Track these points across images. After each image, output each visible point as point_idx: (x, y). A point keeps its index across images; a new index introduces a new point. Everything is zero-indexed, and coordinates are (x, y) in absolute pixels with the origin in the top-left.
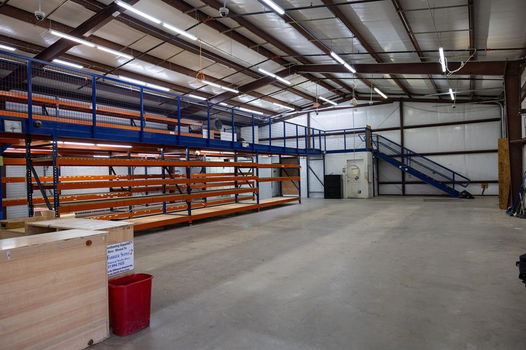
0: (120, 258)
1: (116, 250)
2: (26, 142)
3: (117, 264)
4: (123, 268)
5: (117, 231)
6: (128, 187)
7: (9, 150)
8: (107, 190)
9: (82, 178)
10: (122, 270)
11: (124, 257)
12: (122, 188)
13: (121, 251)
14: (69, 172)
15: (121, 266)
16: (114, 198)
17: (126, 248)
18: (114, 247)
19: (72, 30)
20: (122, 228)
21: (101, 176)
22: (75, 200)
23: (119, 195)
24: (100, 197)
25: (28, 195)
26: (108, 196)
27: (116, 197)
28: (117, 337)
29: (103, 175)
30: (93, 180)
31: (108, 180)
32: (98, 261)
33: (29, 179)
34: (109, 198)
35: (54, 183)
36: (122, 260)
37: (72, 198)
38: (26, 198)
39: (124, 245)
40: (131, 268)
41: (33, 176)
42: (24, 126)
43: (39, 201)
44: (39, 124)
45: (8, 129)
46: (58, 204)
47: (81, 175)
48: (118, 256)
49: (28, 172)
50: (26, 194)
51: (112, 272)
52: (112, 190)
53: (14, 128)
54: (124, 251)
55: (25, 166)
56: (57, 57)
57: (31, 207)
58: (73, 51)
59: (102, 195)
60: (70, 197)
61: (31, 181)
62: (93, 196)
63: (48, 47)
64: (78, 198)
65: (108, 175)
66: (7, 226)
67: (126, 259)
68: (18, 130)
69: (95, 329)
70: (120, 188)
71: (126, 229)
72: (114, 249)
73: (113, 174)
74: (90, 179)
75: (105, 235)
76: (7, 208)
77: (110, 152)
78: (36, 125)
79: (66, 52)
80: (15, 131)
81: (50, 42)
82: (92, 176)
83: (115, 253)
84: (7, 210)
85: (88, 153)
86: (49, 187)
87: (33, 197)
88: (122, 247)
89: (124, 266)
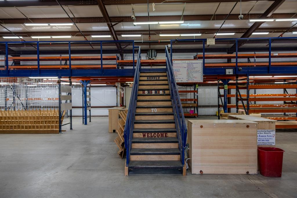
0: (267, 137)
1: (264, 133)
2: (236, 78)
3: (265, 140)
4: (268, 143)
5: (265, 123)
6: (296, 101)
7: (231, 82)
8: (282, 102)
9: (265, 95)
10: (267, 144)
11: (269, 138)
12: (292, 101)
13: (268, 134)
14: (261, 92)
15: (267, 142)
16: (285, 107)
17: (270, 133)
18: (263, 131)
19: (261, 15)
20: (268, 122)
21: (277, 94)
22: (261, 107)
23: (289, 106)
24: (276, 106)
25: (237, 103)
26: (281, 106)
27: (287, 107)
28: (261, 175)
29: (278, 94)
30: (272, 96)
31: (283, 97)
32: (252, 136)
33: (237, 96)
34: (282, 107)
35: (247, 98)
36: (268, 139)
37: (260, 106)
38: (235, 105)
39: (269, 131)
40: (273, 144)
41: (238, 94)
42: (234, 71)
43: (240, 106)
44: (240, 69)
45: (227, 73)
46: (249, 108)
47: (265, 94)
48: (266, 136)
49: (237, 92)
50: (236, 103)
51: (262, 144)
52: (285, 103)
53: (229, 73)
54: (269, 135)
55: (235, 89)
56: (254, 31)
57: (238, 108)
58: (262, 26)
59: (277, 105)
60: (258, 105)
61: (238, 97)
62: (272, 106)
63: (250, 27)
64: (263, 106)
65: (283, 93)
66: (222, 115)
67: (270, 139)
68: (232, 73)
69: (250, 167)
70: (290, 101)
71: (271, 123)
72: (263, 132)
73: (286, 93)
74: (270, 96)
75: (257, 124)
76: (231, 109)
77: (285, 80)
78: (239, 70)
79: (259, 27)
80: (230, 74)
81: (250, 25)
82: (271, 94)
83: (263, 135)
84: (231, 110)
85: (271, 81)
86: (245, 100)
87: (239, 105)
88: (268, 132)
89: (268, 142)
